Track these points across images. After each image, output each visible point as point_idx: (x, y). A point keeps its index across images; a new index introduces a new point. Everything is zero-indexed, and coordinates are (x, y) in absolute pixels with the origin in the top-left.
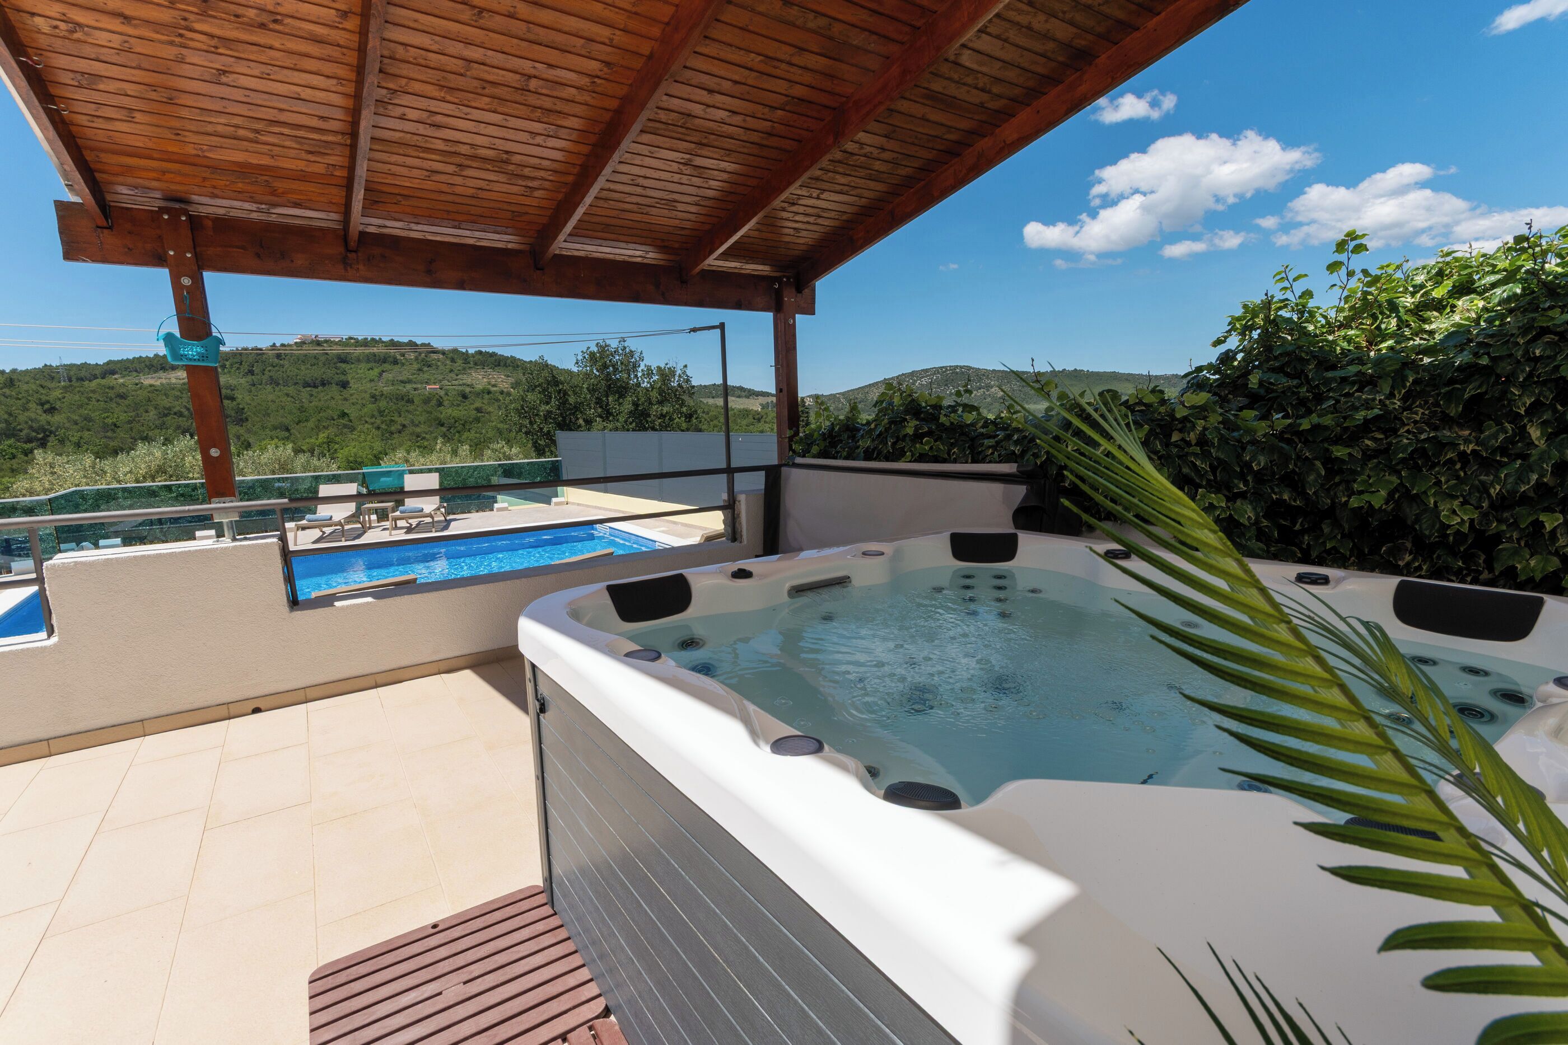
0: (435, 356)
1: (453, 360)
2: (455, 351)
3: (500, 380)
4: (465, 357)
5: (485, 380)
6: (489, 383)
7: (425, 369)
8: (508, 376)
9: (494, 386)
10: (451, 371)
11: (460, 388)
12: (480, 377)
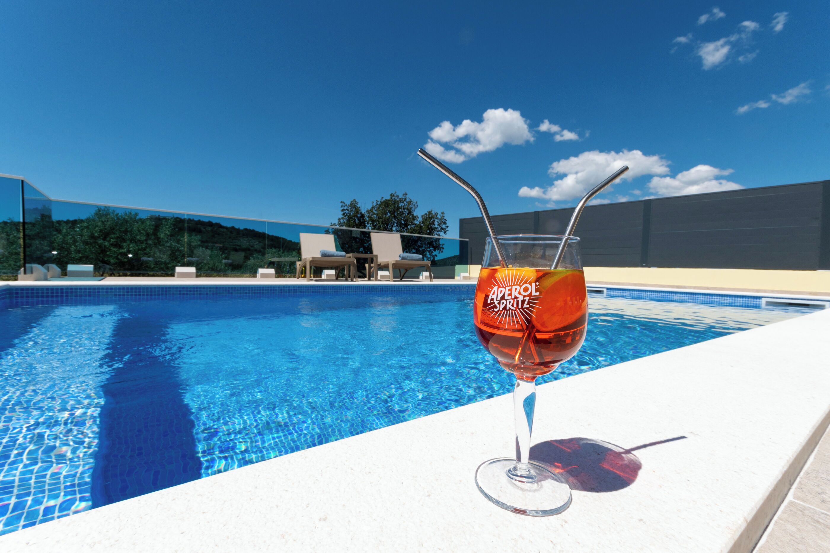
0: (222, 230)
1: (231, 232)
2: (233, 228)
3: (255, 244)
4: (238, 231)
5: (248, 243)
6: (250, 245)
7: (216, 236)
8: (260, 242)
9: (252, 247)
10: (230, 238)
11: (234, 247)
12: (245, 242)
